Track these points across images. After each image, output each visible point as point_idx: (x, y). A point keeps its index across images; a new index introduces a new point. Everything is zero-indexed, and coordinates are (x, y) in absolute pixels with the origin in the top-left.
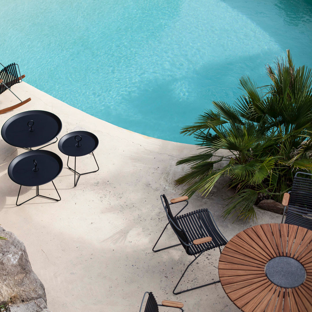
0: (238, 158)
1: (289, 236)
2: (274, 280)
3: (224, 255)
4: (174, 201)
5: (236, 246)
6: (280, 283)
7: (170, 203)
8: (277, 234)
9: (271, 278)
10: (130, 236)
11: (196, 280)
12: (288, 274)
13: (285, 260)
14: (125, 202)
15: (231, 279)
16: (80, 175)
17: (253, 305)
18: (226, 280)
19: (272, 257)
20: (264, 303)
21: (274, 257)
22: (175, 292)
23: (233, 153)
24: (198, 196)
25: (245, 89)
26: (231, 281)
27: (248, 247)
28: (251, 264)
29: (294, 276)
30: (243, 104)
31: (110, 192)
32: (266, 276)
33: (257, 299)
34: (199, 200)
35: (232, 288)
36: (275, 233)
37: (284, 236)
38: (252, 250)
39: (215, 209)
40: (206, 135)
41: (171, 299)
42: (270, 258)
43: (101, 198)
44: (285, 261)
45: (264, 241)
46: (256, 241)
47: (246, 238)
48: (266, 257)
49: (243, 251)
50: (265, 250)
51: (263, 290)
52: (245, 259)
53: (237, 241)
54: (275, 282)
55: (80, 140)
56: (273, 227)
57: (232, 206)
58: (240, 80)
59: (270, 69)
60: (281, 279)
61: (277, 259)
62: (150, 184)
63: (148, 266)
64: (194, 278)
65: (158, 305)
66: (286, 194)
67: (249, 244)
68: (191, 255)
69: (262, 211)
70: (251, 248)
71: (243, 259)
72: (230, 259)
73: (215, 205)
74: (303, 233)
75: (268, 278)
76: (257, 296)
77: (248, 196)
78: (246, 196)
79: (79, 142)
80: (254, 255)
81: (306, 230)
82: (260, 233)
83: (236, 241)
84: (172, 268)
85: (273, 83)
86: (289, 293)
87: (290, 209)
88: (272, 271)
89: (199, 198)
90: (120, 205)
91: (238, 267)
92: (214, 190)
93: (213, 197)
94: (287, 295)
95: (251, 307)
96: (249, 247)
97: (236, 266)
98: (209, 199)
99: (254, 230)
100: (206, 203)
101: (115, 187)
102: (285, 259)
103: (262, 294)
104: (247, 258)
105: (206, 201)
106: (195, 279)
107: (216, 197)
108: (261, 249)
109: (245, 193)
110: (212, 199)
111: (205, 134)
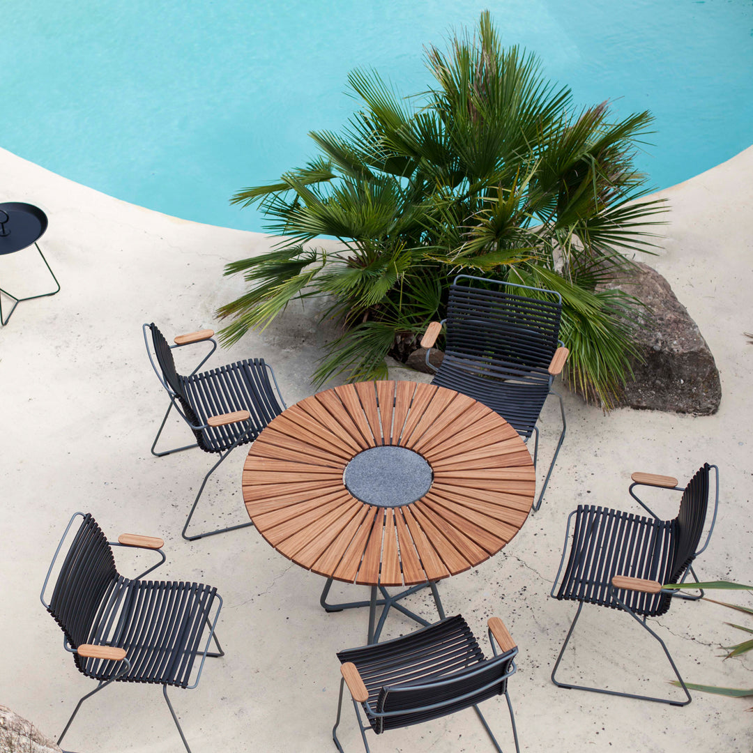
0: (361, 259)
1: (413, 406)
2: (358, 491)
3: (262, 443)
4: (181, 339)
5: (291, 426)
6: (370, 497)
7: (171, 343)
8: (386, 401)
9: (354, 488)
10: (109, 426)
11: (238, 513)
12: (393, 479)
13: (393, 453)
14: (109, 357)
15: (266, 490)
16: (19, 301)
17: (303, 538)
18: (253, 491)
19: (366, 447)
20: (327, 536)
21: (370, 448)
22: (188, 534)
23: (347, 245)
24: (273, 343)
25: (363, 97)
26: (266, 493)
27: (315, 427)
28: (315, 461)
29: (405, 484)
30: (364, 133)
31: (79, 336)
32: (346, 488)
33: (315, 528)
34: (273, 351)
35: (264, 508)
36: (383, 400)
37: (403, 405)
38: (325, 433)
39: (305, 370)
40: (289, 207)
41: (179, 548)
42: (359, 449)
43: (56, 347)
44: (393, 456)
45: (355, 416)
46: (336, 416)
47: (318, 409)
48: (351, 447)
49: (303, 434)
50: (352, 433)
51: (330, 512)
52: (304, 451)
53: (296, 416)
54: (360, 495)
55: (6, 220)
56: (382, 388)
57: (333, 357)
58: (350, 76)
59: (437, 54)
60: (375, 489)
61: (374, 452)
62: (169, 319)
63: (140, 484)
64: (235, 509)
65: (108, 543)
66: (434, 325)
67: (320, 423)
68: (212, 452)
69: (412, 373)
70: (324, 429)
71: (301, 450)
72: (272, 450)
73: (306, 360)
74: (446, 400)
75: (350, 491)
76: (315, 521)
77: (371, 336)
78: (366, 337)
79: (5, 225)
80: (327, 443)
81: (454, 393)
82: (349, 401)
83: (293, 414)
84: (191, 489)
85: (440, 87)
86: (385, 516)
87: (448, 360)
88: (358, 475)
89: (272, 347)
90: (97, 363)
91: (286, 466)
92: (310, 331)
93: (304, 344)
94: (379, 521)
95: (297, 543)
96: (319, 426)
97: (282, 465)
98: (295, 348)
99: (339, 394)
100: (286, 357)
101: (91, 326)
102: (393, 451)
103: (327, 518)
104: (310, 449)
105: (288, 352)
106: (236, 511)
107: (311, 344)
108: (344, 431)
109: (363, 332)
110: (303, 349)
111: (286, 205)
